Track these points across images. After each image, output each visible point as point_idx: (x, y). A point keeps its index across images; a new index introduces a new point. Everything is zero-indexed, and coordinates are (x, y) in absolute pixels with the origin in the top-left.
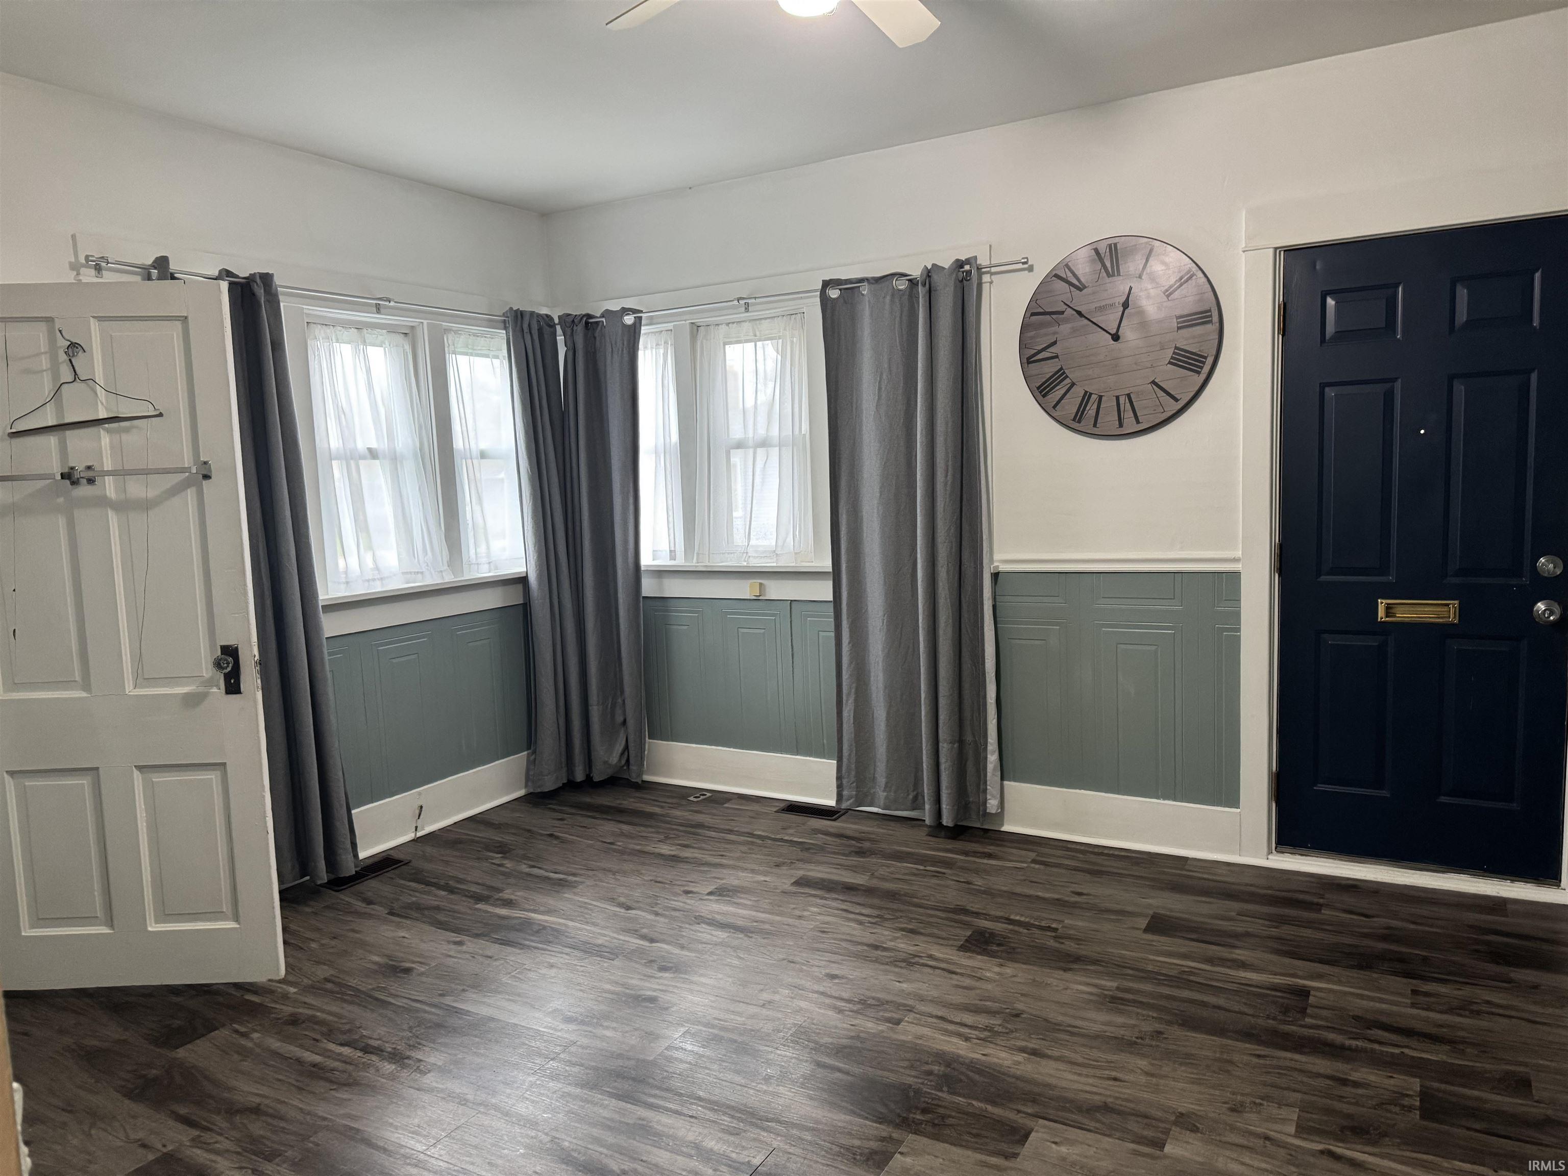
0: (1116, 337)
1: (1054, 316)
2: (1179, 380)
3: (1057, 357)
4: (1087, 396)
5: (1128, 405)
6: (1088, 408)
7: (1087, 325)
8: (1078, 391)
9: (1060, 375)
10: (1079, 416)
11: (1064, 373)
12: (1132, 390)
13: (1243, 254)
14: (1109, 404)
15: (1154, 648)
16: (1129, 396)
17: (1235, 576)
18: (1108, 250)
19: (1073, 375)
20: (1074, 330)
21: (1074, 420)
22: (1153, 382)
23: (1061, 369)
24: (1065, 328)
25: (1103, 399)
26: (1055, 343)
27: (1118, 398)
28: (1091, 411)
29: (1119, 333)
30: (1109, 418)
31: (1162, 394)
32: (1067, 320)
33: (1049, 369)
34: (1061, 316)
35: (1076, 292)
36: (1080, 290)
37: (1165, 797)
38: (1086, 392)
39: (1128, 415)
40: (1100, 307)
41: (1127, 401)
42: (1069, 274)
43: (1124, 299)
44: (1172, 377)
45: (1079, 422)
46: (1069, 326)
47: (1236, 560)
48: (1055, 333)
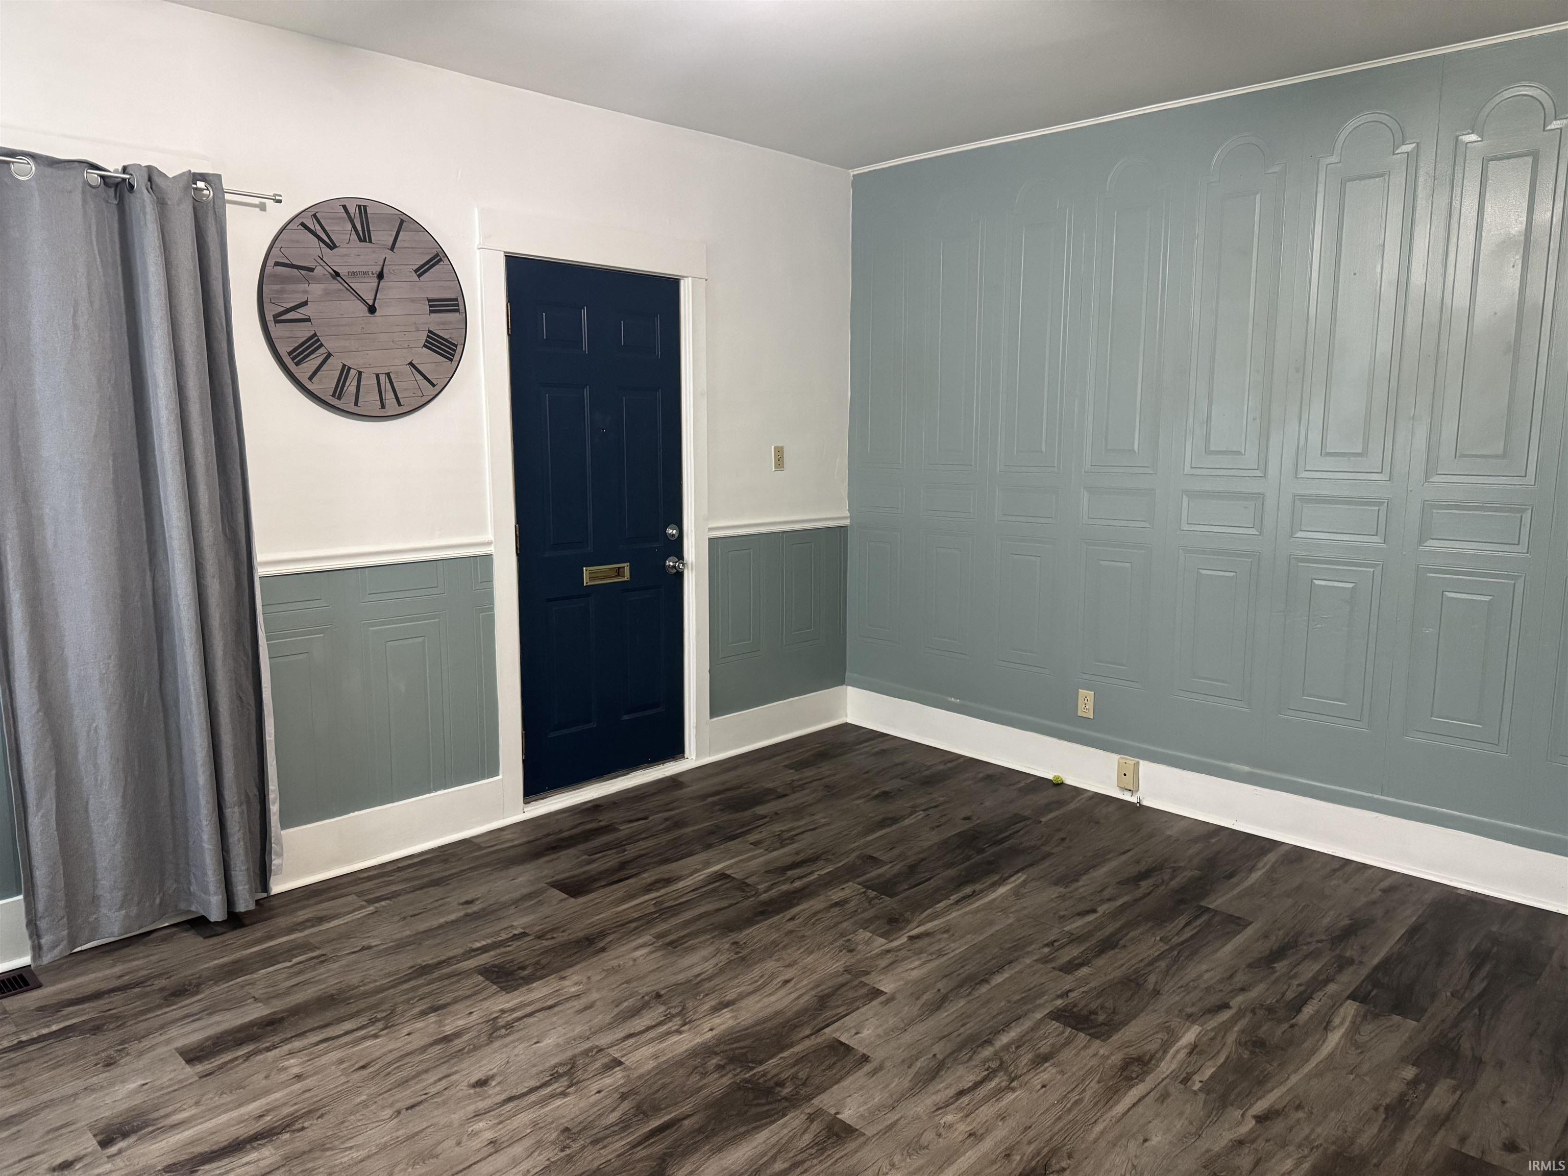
0: (372, 310)
1: (303, 272)
2: (434, 364)
3: (308, 320)
4: (345, 370)
5: (388, 385)
6: (347, 384)
7: (341, 290)
8: (335, 365)
9: (312, 344)
10: (338, 392)
11: (318, 340)
12: (392, 369)
13: (478, 251)
14: (369, 381)
15: (420, 639)
16: (388, 375)
17: (488, 558)
18: (357, 211)
19: (330, 344)
20: (327, 293)
21: (333, 396)
22: (411, 364)
23: (315, 335)
24: (316, 289)
25: (363, 375)
26: (305, 303)
27: (377, 376)
28: (351, 387)
29: (376, 305)
30: (370, 398)
31: (419, 377)
32: (318, 280)
33: (302, 332)
34: (311, 273)
35: (326, 250)
36: (331, 249)
37: (436, 789)
38: (344, 366)
39: (389, 396)
40: (353, 272)
41: (387, 380)
42: (318, 227)
43: (378, 269)
44: (428, 360)
45: (339, 398)
46: (322, 286)
47: (489, 544)
48: (306, 292)
